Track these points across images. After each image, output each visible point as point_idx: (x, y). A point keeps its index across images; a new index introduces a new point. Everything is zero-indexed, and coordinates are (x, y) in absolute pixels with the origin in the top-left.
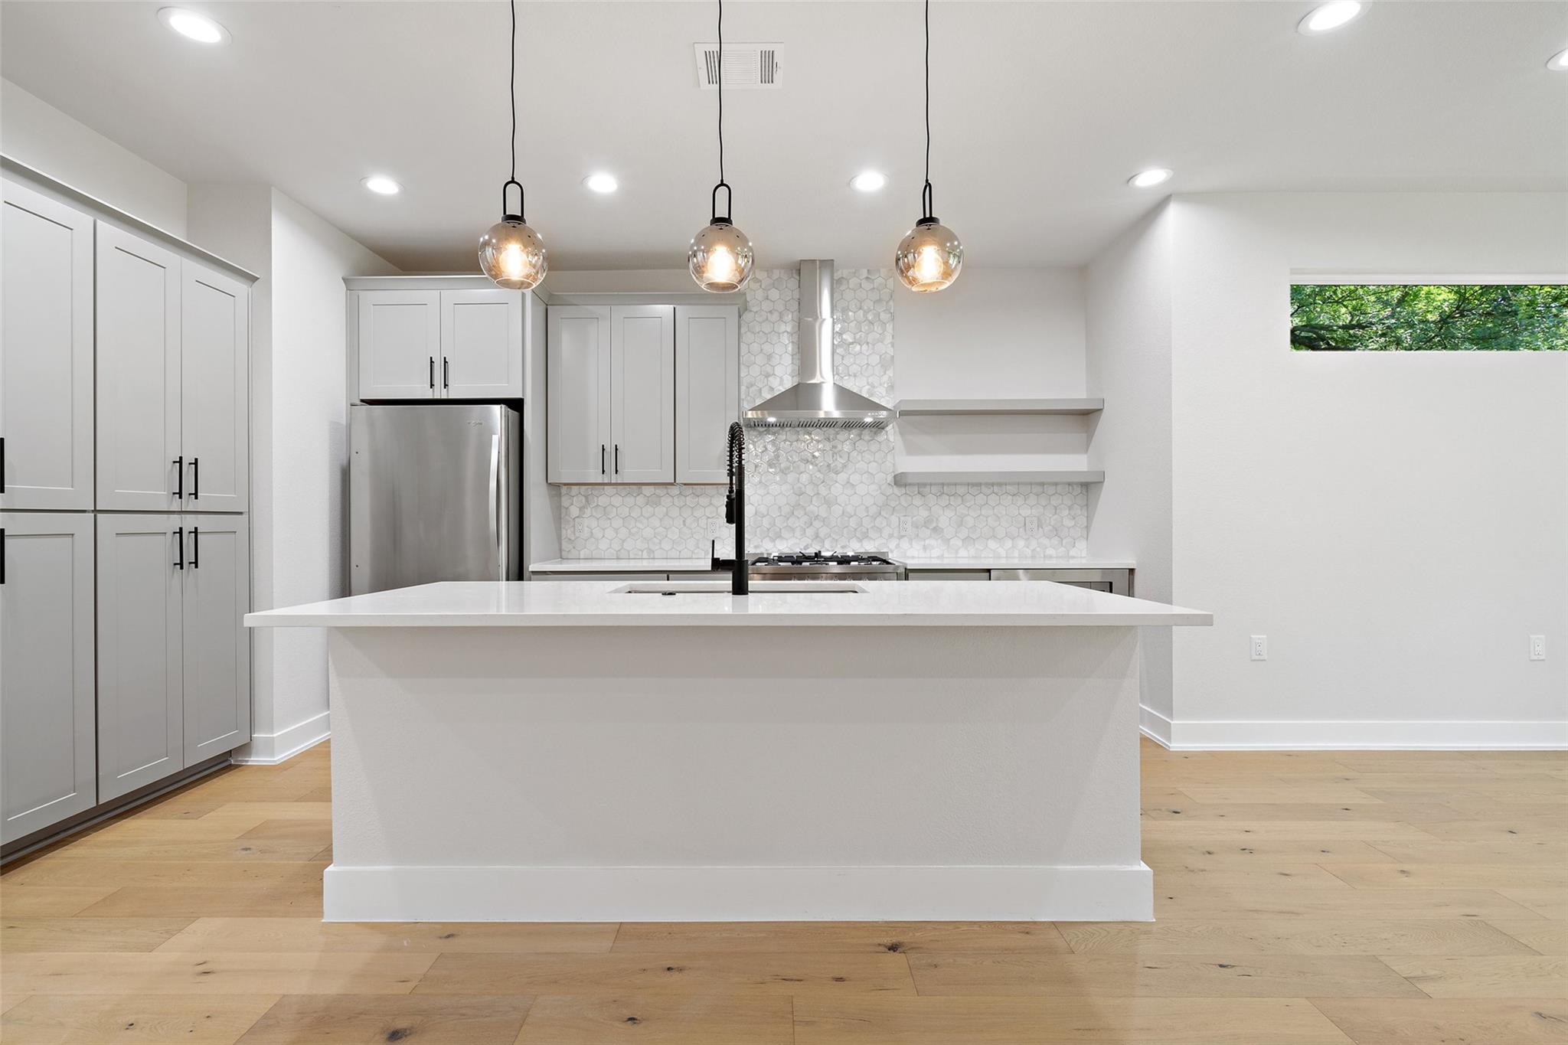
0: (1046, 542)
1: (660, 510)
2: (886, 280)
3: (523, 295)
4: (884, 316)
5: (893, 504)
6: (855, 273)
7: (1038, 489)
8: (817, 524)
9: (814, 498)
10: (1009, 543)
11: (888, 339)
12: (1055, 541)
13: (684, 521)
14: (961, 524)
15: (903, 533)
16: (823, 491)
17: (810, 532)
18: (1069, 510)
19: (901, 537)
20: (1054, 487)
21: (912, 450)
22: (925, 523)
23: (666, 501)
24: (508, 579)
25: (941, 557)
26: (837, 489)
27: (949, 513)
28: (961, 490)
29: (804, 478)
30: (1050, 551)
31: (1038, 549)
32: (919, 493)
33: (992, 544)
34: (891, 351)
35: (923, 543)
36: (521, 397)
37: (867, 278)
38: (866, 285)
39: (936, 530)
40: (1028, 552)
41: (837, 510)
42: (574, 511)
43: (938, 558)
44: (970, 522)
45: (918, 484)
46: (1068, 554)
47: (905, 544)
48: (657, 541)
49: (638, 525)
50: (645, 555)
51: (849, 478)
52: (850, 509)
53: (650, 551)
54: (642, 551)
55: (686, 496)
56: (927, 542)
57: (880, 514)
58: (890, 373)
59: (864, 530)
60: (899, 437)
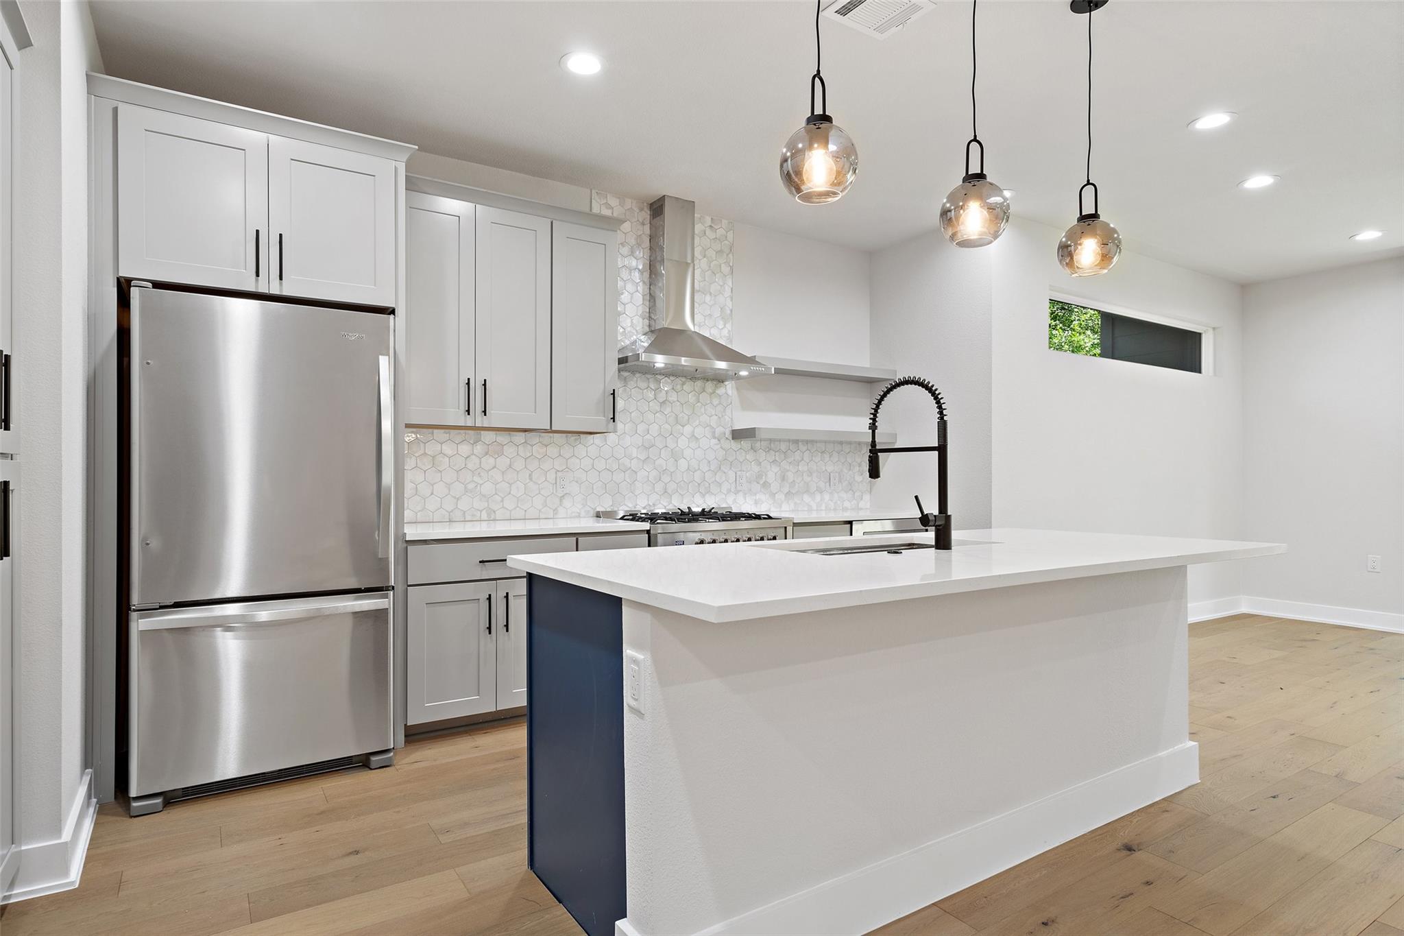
0: (844, 495)
1: (503, 462)
2: (727, 233)
4: (725, 269)
5: (730, 459)
6: (700, 219)
7: (838, 447)
8: (666, 479)
9: (663, 451)
10: (818, 497)
11: (728, 293)
12: (850, 495)
13: (530, 475)
14: (783, 479)
15: (739, 488)
16: (671, 445)
17: (659, 487)
18: (859, 466)
19: (737, 492)
20: (849, 446)
21: (747, 406)
22: (756, 478)
23: (509, 451)
26: (683, 442)
27: (775, 469)
28: (783, 446)
29: (654, 429)
30: (847, 504)
31: (839, 502)
32: (752, 448)
33: (806, 498)
34: (729, 304)
35: (754, 497)
36: (392, 305)
37: (711, 226)
39: (766, 485)
40: (832, 505)
41: (683, 464)
44: (790, 476)
46: (858, 506)
47: (740, 497)
48: (498, 498)
49: (476, 479)
50: (484, 516)
51: (693, 432)
52: (694, 464)
54: (481, 511)
55: (532, 446)
56: (758, 497)
57: (720, 468)
58: (729, 326)
59: (706, 485)
60: (735, 392)
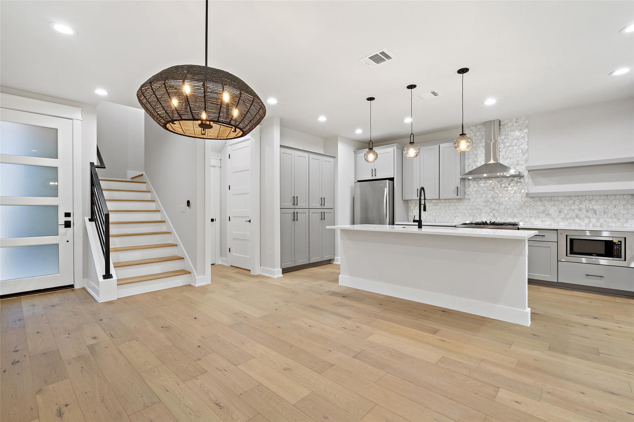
0: (610, 220)
1: (438, 207)
2: (524, 121)
3: (394, 149)
5: (527, 205)
6: (510, 121)
7: (605, 197)
8: (494, 212)
9: (493, 203)
10: (587, 221)
12: (615, 220)
13: (446, 211)
14: (560, 212)
15: (532, 216)
17: (491, 214)
18: (624, 206)
19: (531, 217)
20: (615, 196)
21: (536, 184)
22: (542, 211)
23: (440, 204)
24: (389, 224)
25: (551, 225)
27: (554, 208)
28: (560, 199)
29: (489, 196)
30: (610, 224)
31: (603, 223)
32: (540, 200)
33: (577, 220)
34: (527, 147)
35: (542, 219)
36: (393, 177)
38: (515, 124)
39: (548, 215)
40: (599, 224)
41: (502, 207)
42: (412, 207)
43: (549, 225)
44: (566, 211)
45: (539, 197)
46: (621, 226)
47: (533, 220)
48: (437, 217)
49: (431, 212)
50: (433, 221)
52: (508, 207)
53: (435, 220)
54: (432, 220)
55: (446, 203)
57: (521, 208)
58: (526, 155)
59: (514, 214)
60: (530, 179)
